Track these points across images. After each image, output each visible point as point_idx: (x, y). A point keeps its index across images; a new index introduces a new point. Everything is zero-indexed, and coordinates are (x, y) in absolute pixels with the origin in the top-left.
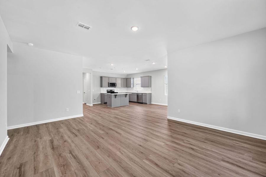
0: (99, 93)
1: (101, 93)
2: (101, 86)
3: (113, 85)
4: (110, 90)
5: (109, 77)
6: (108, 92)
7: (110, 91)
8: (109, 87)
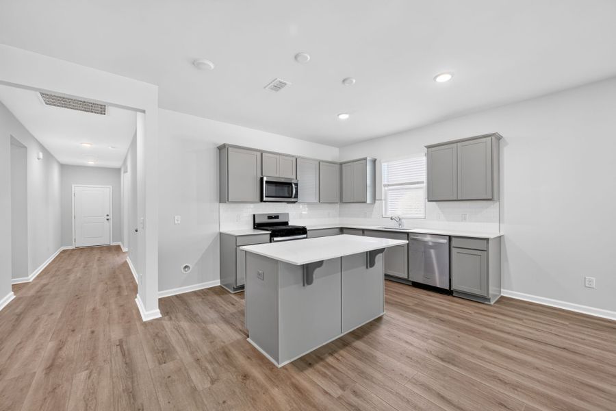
0: (214, 230)
1: (222, 230)
2: (223, 197)
3: (284, 190)
4: (270, 217)
5: (262, 152)
6: (257, 226)
7: (266, 220)
8: (262, 200)
